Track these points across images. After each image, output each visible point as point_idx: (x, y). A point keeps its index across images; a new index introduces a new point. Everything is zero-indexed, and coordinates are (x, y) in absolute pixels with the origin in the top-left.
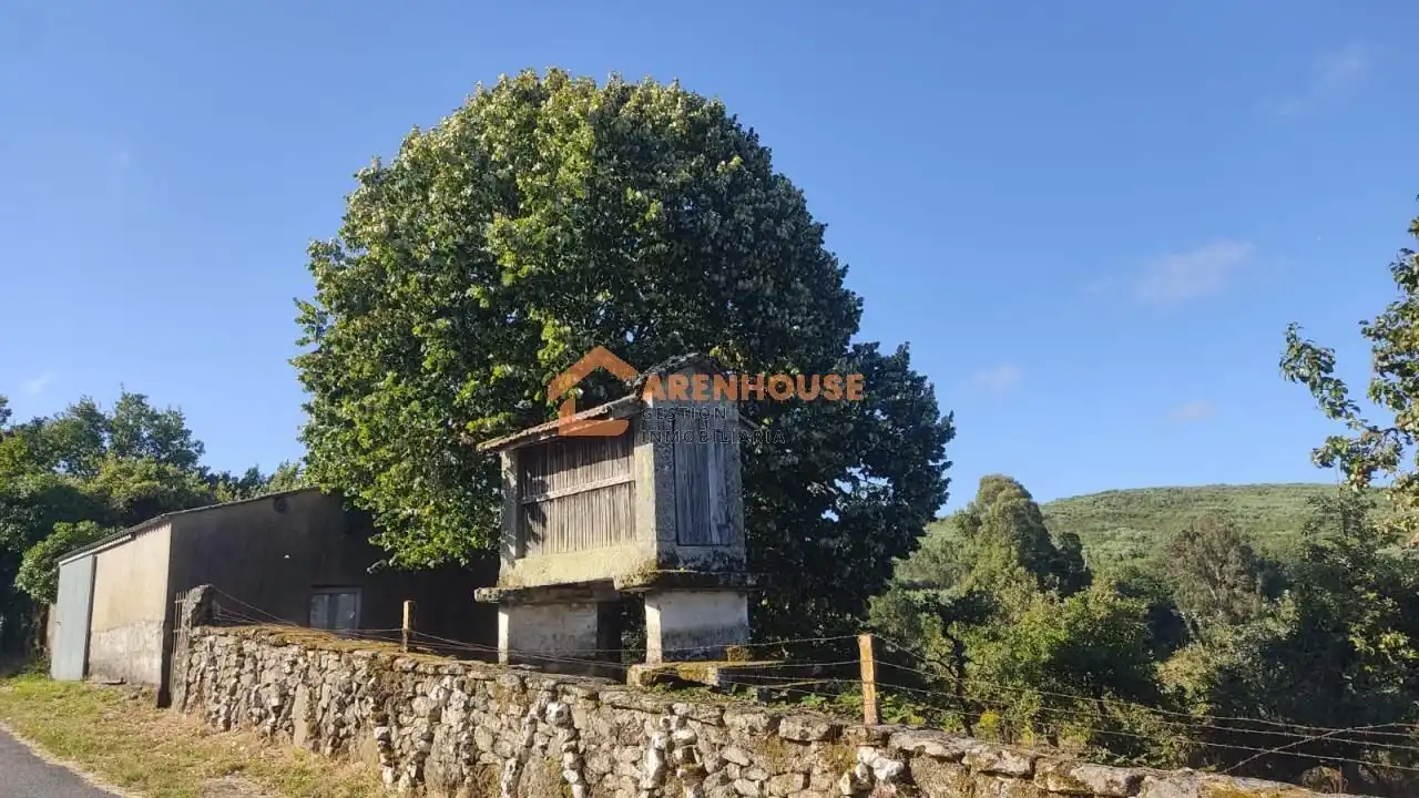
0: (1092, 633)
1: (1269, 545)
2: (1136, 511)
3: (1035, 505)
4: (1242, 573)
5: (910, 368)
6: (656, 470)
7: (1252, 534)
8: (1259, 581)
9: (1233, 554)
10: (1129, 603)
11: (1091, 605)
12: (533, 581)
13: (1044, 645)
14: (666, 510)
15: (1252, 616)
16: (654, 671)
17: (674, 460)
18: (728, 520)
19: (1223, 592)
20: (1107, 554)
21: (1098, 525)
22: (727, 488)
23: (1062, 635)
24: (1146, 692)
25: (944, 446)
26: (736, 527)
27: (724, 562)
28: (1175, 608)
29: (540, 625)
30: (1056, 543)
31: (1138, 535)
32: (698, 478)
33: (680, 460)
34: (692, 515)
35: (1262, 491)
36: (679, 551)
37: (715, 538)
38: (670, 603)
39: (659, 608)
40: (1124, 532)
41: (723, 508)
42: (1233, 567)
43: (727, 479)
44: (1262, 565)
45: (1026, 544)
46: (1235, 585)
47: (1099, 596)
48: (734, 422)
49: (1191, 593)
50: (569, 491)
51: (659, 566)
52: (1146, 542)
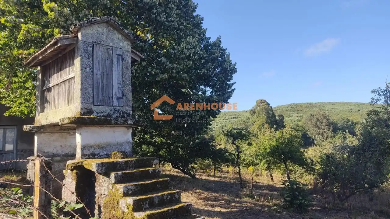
0: (284, 143)
1: (334, 118)
2: (299, 109)
3: (271, 107)
4: (326, 125)
5: (221, 45)
6: (82, 70)
7: (330, 115)
8: (331, 128)
9: (324, 120)
10: (297, 133)
11: (284, 134)
12: (44, 122)
13: (268, 147)
14: (87, 89)
15: (329, 137)
16: (72, 164)
17: (93, 66)
18: (123, 95)
19: (321, 131)
20: (290, 121)
21: (289, 113)
22: (123, 81)
23: (274, 144)
24: (301, 162)
25: (233, 75)
26: (127, 98)
27: (120, 114)
28: (308, 135)
29: (54, 141)
30: (277, 118)
31: (299, 115)
32: (107, 75)
33: (96, 65)
34: (103, 92)
35: (333, 104)
36: (94, 108)
37: (115, 102)
38: (87, 131)
39: (80, 134)
40: (295, 115)
41: (120, 90)
42: (324, 124)
43: (123, 77)
44: (332, 124)
45: (268, 117)
46: (324, 129)
47: (287, 132)
48: (128, 51)
49: (313, 131)
50: (56, 83)
51: (81, 114)
52: (301, 117)
